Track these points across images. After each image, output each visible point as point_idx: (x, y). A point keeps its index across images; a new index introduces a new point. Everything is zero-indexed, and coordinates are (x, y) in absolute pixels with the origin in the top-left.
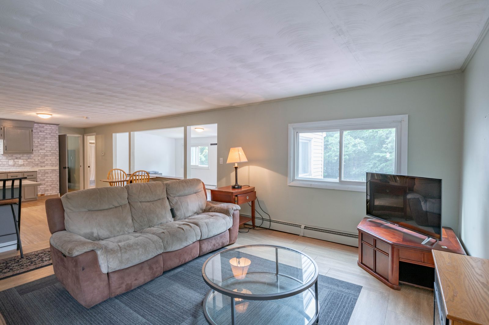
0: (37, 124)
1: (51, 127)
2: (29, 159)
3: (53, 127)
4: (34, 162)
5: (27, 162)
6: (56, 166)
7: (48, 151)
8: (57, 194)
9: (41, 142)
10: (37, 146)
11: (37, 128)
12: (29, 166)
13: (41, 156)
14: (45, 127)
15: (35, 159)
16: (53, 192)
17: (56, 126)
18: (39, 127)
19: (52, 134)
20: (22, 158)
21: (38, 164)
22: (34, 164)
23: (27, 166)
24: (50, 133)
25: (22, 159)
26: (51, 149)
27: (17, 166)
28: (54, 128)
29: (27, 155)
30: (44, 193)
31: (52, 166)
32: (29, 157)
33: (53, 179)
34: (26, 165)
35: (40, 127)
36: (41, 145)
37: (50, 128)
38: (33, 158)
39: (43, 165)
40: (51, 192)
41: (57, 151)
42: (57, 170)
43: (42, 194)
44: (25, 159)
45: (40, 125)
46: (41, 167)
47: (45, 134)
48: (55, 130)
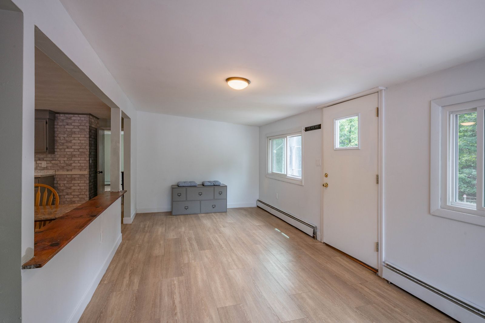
0: (63, 115)
1: (80, 117)
2: (53, 160)
3: (82, 117)
4: (59, 165)
5: (51, 165)
6: (85, 171)
7: (75, 150)
9: (67, 139)
10: (63, 144)
11: (63, 120)
12: (53, 170)
13: (67, 156)
14: (73, 118)
15: (60, 161)
17: (85, 116)
18: (65, 118)
19: (80, 127)
20: (45, 159)
21: (63, 167)
23: (51, 169)
24: (78, 126)
25: (45, 161)
27: (39, 170)
28: (83, 119)
29: (51, 155)
31: (81, 170)
32: (53, 158)
33: (82, 188)
34: (49, 168)
35: (67, 118)
36: (67, 142)
37: (79, 118)
38: (58, 159)
39: (70, 168)
41: (87, 149)
42: (86, 176)
44: (49, 161)
45: (67, 115)
46: (67, 171)
47: (72, 127)
48: (85, 121)
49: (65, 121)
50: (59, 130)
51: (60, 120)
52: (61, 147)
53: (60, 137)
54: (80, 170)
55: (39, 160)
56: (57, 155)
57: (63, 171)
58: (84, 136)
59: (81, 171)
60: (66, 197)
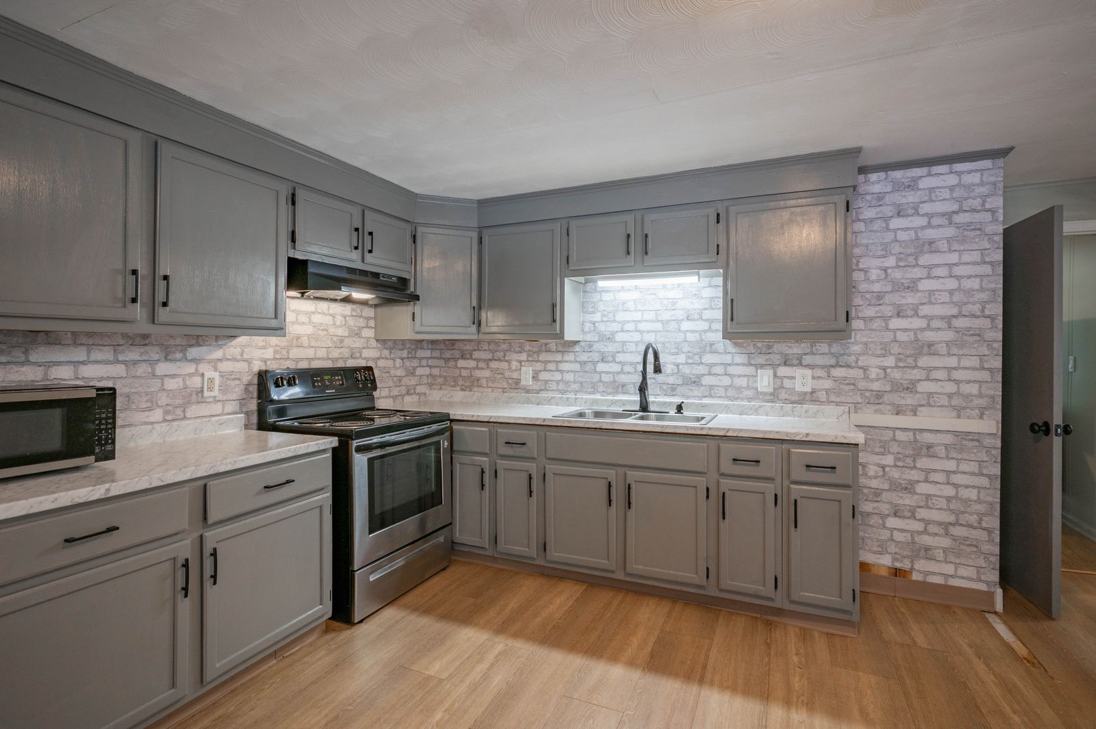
0: (882, 175)
1: (959, 174)
2: (837, 365)
3: (970, 172)
4: (862, 384)
5: (828, 384)
6: (981, 418)
8: (983, 587)
9: (898, 274)
10: (880, 296)
11: (880, 197)
12: (838, 404)
13: (896, 349)
14: (925, 183)
16: (962, 572)
17: (987, 163)
18: (889, 188)
19: (960, 218)
20: (808, 360)
21: (879, 395)
22: (862, 392)
23: (829, 402)
24: (950, 215)
25: (808, 366)
26: (955, 311)
27: (786, 401)
29: (830, 346)
30: (906, 565)
31: (959, 412)
32: (837, 356)
33: (965, 493)
34: (824, 396)
35: (898, 187)
36: (898, 287)
37: (952, 180)
38: (857, 360)
39: (909, 401)
40: (949, 569)
43: (898, 566)
44: (823, 367)
45: (898, 174)
46: (897, 414)
47: (922, 221)
48: (984, 190)
49: (887, 199)
50: (865, 241)
51: (868, 197)
52: (870, 312)
53: (865, 271)
54: (954, 414)
55: (785, 364)
56: (856, 343)
57: (876, 411)
58: (976, 256)
59: (959, 417)
60: (892, 522)
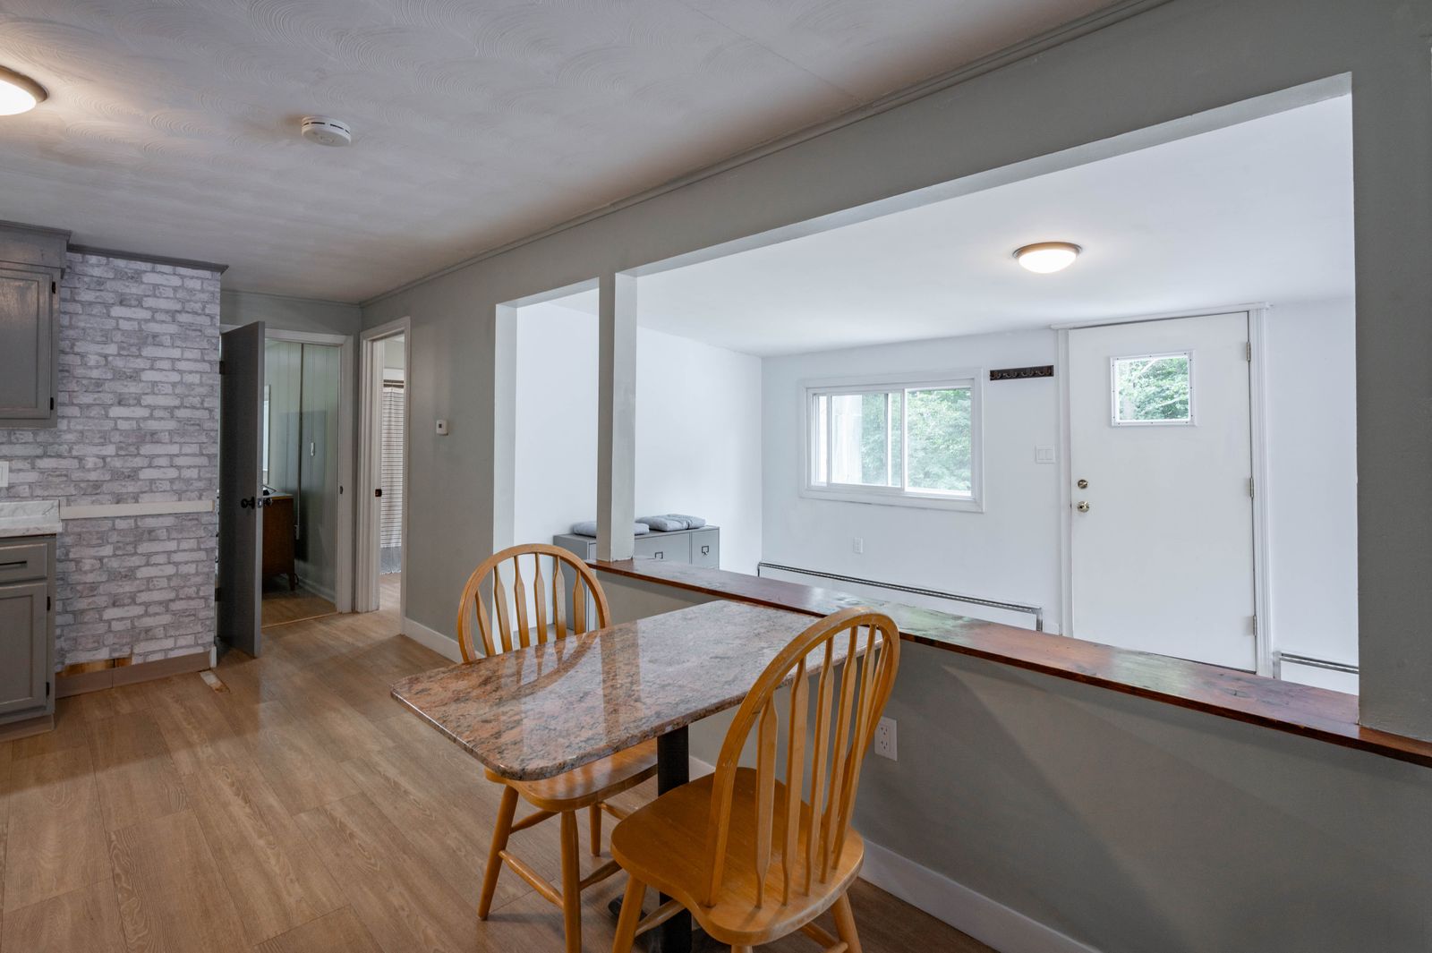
0: (103, 260)
1: (182, 277)
2: (45, 455)
3: (192, 278)
4: (76, 475)
5: (32, 477)
6: (200, 498)
8: (200, 650)
9: (119, 363)
10: (99, 384)
11: (100, 282)
12: (44, 498)
13: (116, 437)
14: (150, 278)
15: (80, 459)
16: (182, 642)
17: (207, 274)
18: (111, 275)
19: (183, 318)
20: (4, 450)
21: (97, 486)
22: (76, 483)
23: (33, 497)
24: (173, 314)
25: (5, 457)
26: (177, 402)
28: (196, 285)
29: (35, 434)
30: (125, 652)
31: (180, 495)
32: (45, 445)
33: (185, 569)
34: (25, 491)
35: (120, 275)
36: (119, 375)
37: (176, 281)
38: (70, 450)
39: (130, 489)
40: (169, 643)
41: (210, 410)
42: (205, 519)
43: (116, 655)
44: (25, 458)
45: (121, 263)
46: (117, 503)
47: (146, 315)
48: (203, 296)
49: (108, 285)
50: (82, 324)
51: (86, 279)
52: (87, 399)
54: (176, 497)
56: (69, 431)
57: (93, 502)
59: (180, 500)
60: (110, 613)
